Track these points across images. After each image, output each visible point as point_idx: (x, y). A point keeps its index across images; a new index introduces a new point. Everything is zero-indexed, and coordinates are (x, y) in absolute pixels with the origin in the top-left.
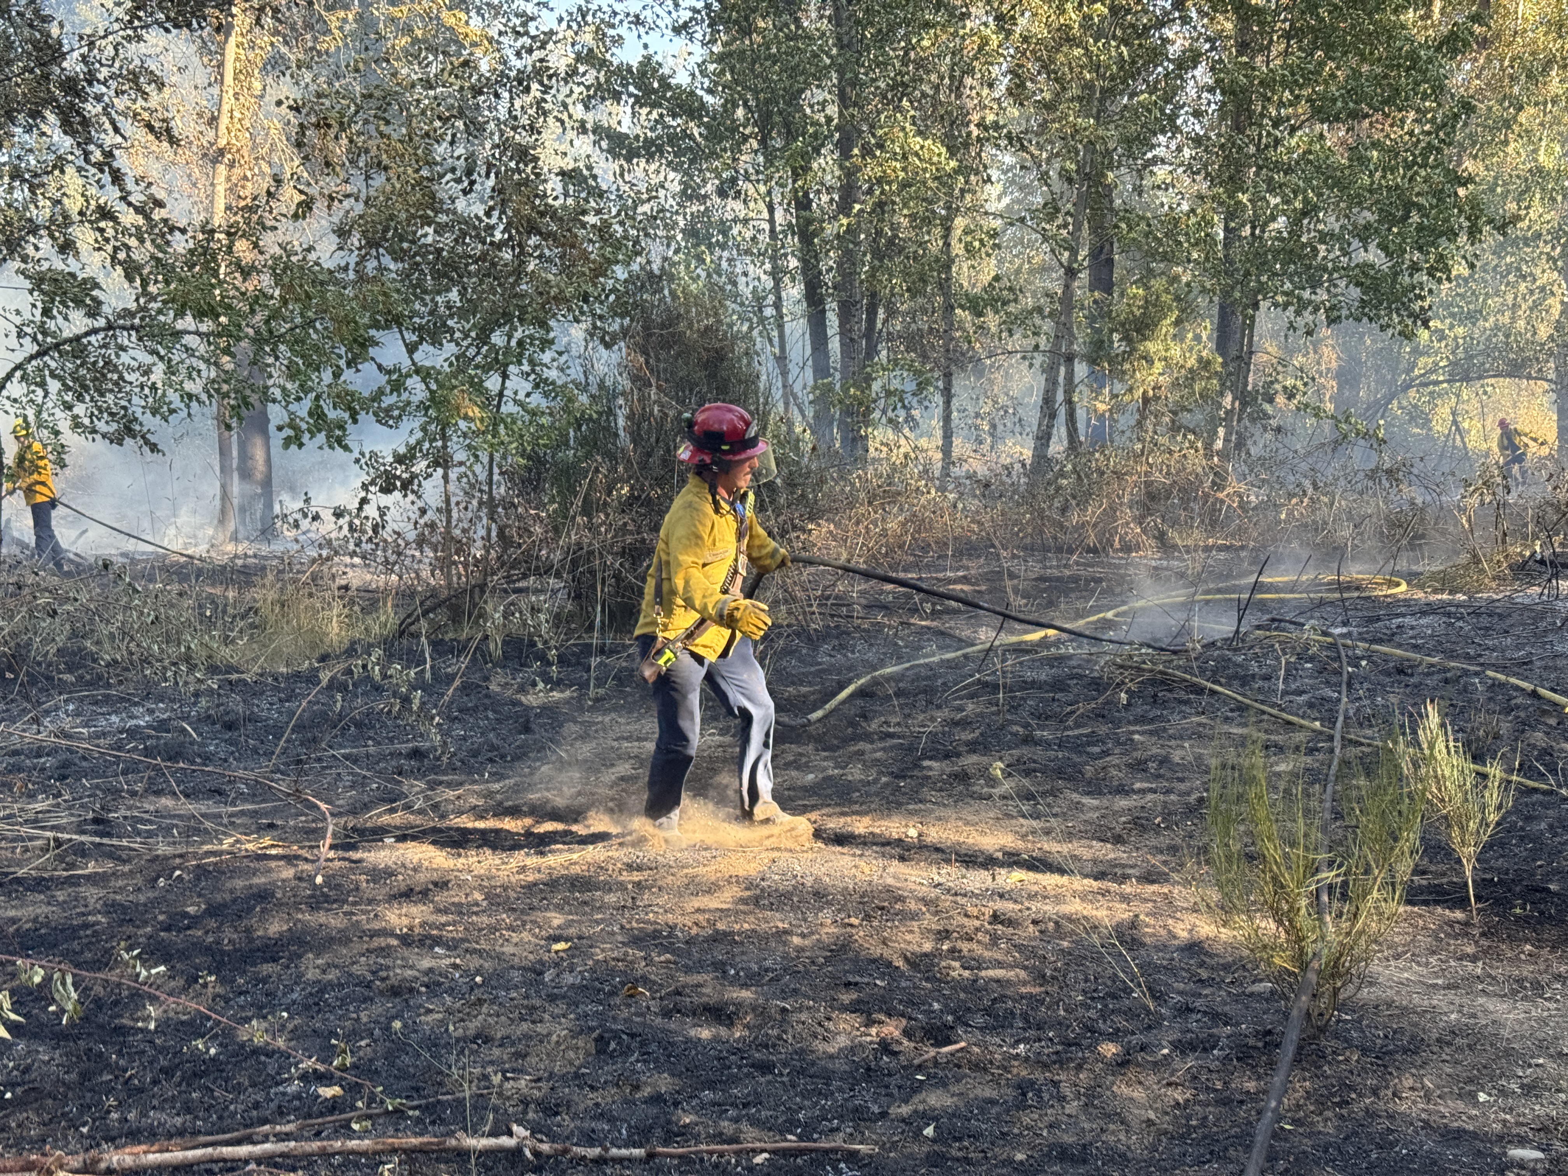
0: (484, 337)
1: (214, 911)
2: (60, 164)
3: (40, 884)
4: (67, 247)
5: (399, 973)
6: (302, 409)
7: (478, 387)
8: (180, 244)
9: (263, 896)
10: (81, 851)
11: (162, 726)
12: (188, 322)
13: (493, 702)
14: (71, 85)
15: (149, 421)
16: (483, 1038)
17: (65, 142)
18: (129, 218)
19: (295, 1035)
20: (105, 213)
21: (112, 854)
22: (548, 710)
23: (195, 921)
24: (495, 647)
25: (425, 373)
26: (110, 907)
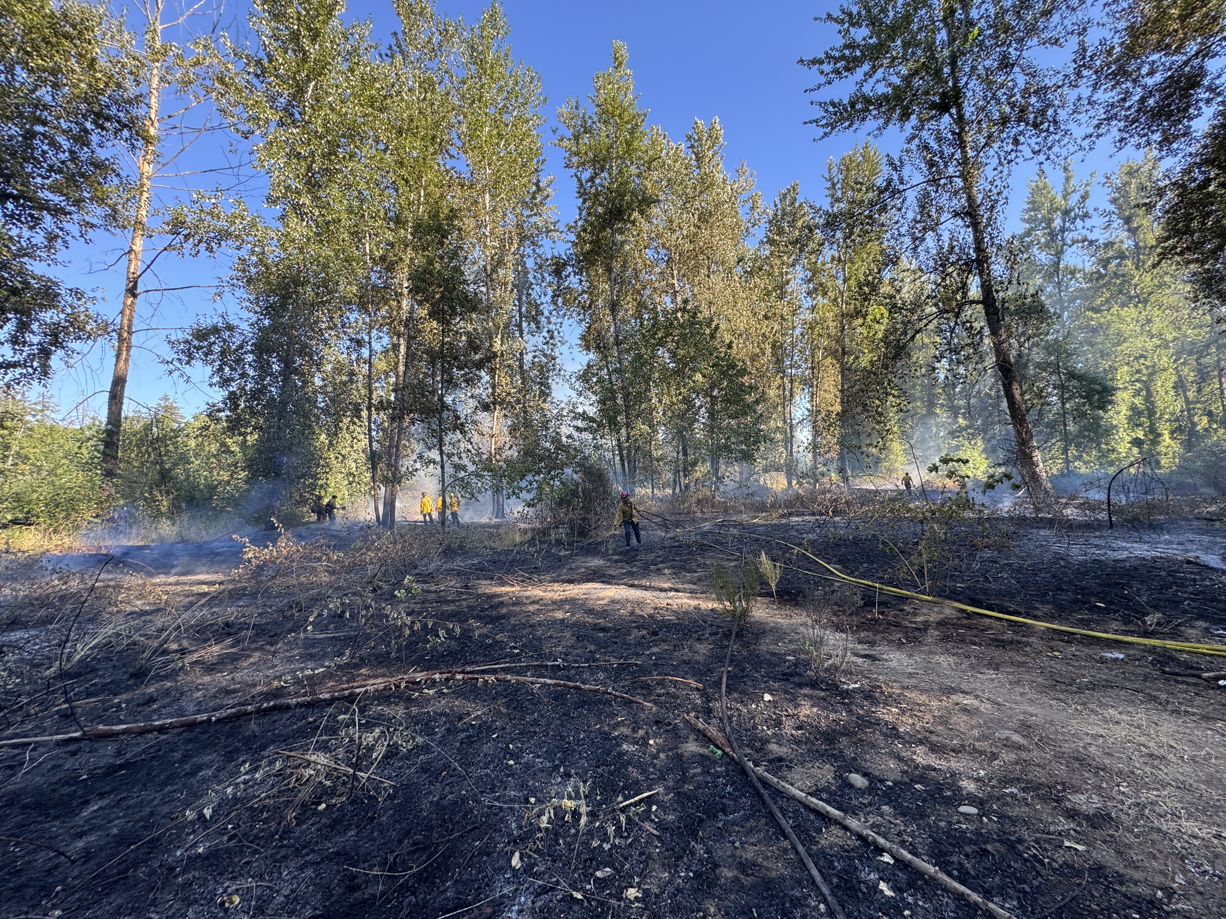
0: (549, 473)
1: (491, 607)
2: (459, 441)
3: (453, 601)
4: (460, 458)
5: (532, 622)
6: (510, 491)
7: (548, 484)
8: (485, 457)
9: (502, 603)
10: (462, 593)
11: (480, 563)
12: (486, 473)
13: (553, 555)
14: (462, 425)
15: (477, 495)
16: (551, 637)
17: (460, 436)
18: (473, 451)
19: (509, 637)
20: (469, 451)
21: (469, 594)
22: (565, 556)
23: (487, 610)
24: (553, 542)
25: (537, 481)
26: (468, 607)
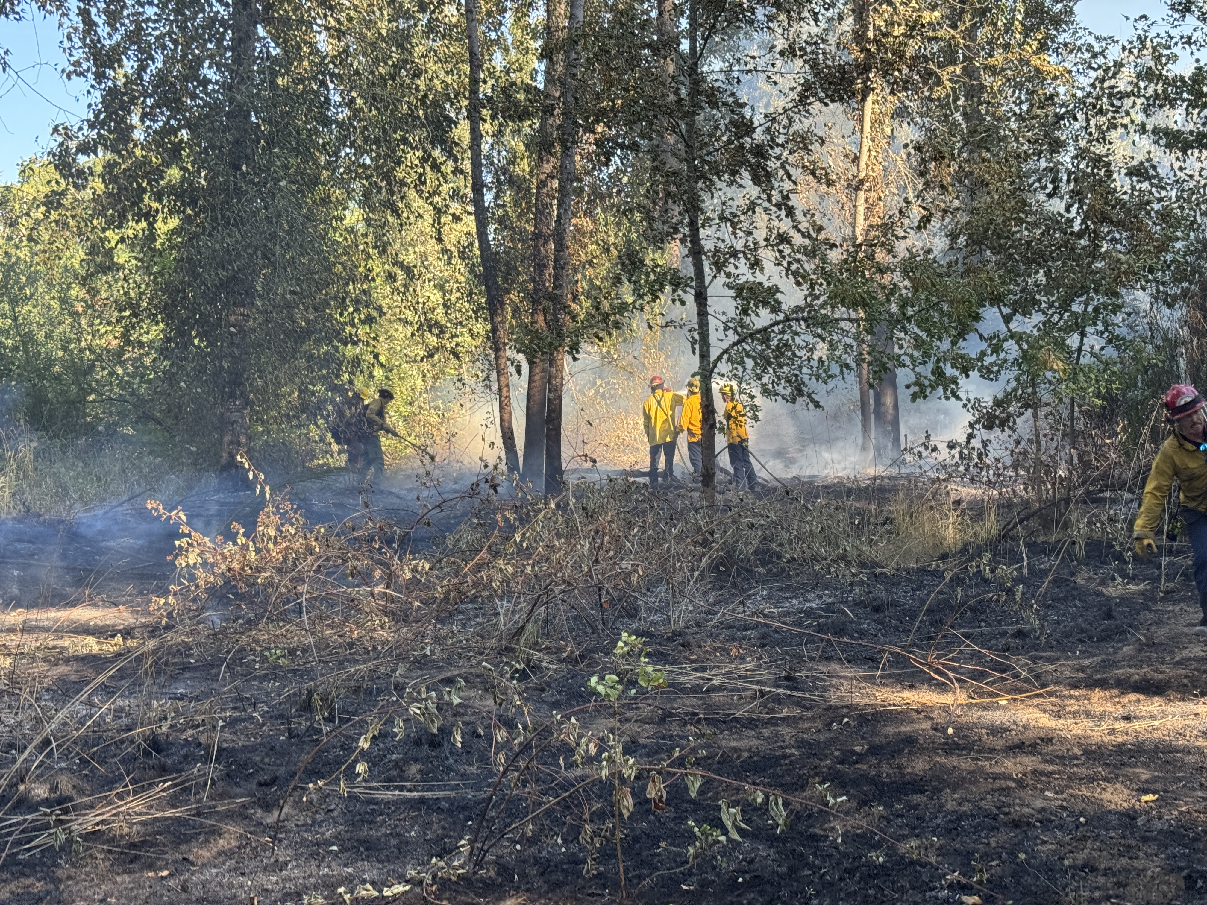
0: (1065, 306)
1: (874, 750)
2: (752, 207)
3: (751, 723)
4: (756, 264)
5: (1018, 811)
6: (926, 371)
7: (1061, 345)
8: (835, 256)
9: (909, 741)
10: (778, 700)
11: (829, 608)
12: (841, 312)
13: (1079, 594)
14: (760, 151)
15: (813, 385)
16: (1089, 867)
17: (754, 191)
18: (798, 240)
19: (941, 851)
20: (783, 238)
21: (799, 703)
22: (1124, 600)
23: (861, 757)
24: (1080, 549)
25: (1018, 337)
26: (801, 744)
